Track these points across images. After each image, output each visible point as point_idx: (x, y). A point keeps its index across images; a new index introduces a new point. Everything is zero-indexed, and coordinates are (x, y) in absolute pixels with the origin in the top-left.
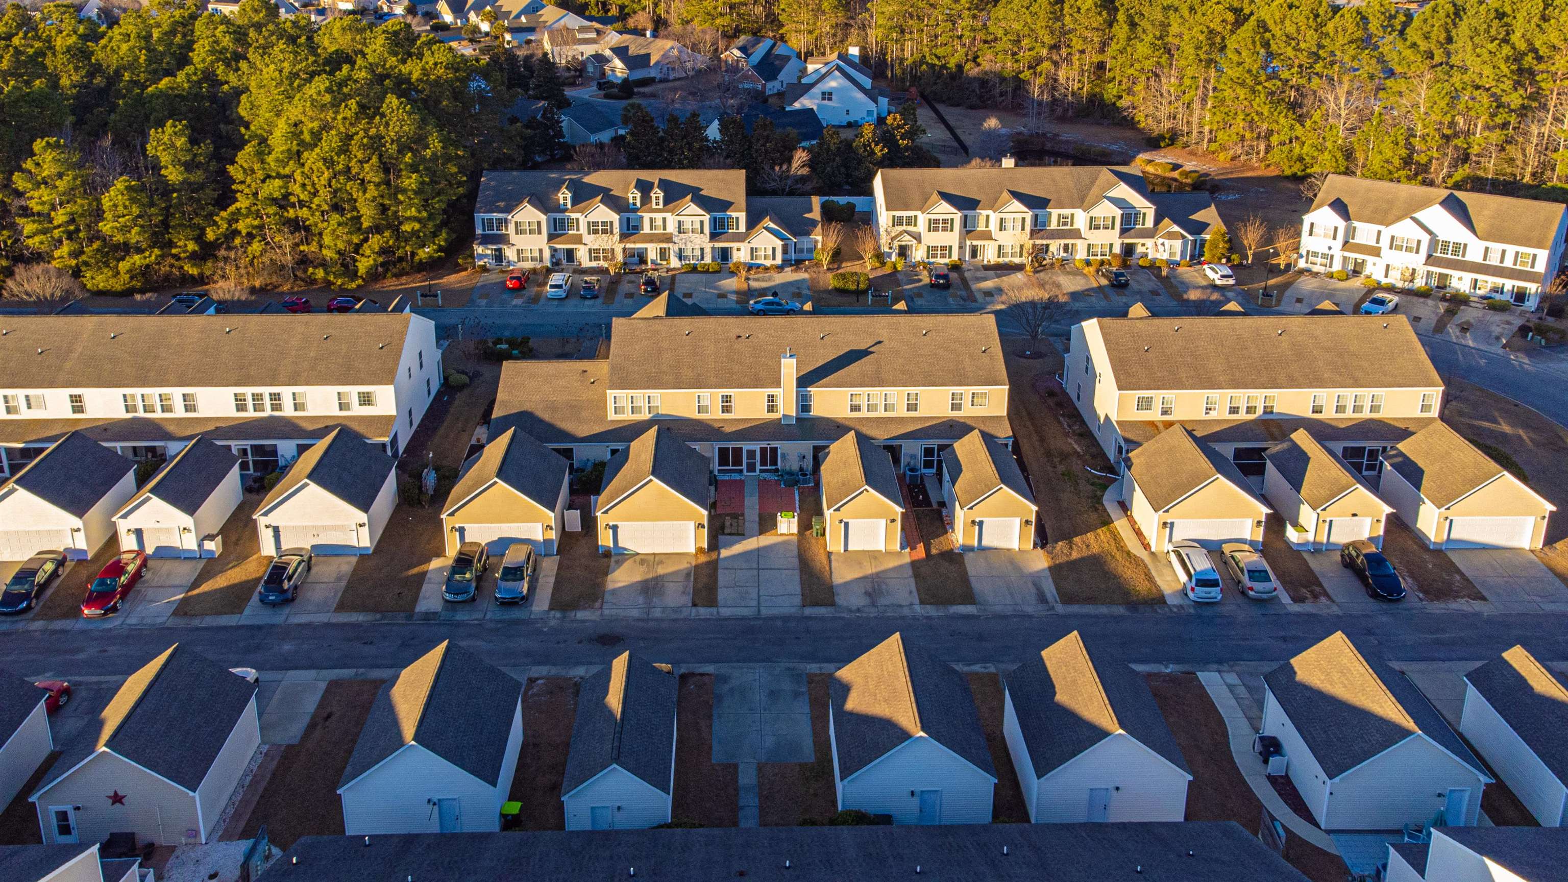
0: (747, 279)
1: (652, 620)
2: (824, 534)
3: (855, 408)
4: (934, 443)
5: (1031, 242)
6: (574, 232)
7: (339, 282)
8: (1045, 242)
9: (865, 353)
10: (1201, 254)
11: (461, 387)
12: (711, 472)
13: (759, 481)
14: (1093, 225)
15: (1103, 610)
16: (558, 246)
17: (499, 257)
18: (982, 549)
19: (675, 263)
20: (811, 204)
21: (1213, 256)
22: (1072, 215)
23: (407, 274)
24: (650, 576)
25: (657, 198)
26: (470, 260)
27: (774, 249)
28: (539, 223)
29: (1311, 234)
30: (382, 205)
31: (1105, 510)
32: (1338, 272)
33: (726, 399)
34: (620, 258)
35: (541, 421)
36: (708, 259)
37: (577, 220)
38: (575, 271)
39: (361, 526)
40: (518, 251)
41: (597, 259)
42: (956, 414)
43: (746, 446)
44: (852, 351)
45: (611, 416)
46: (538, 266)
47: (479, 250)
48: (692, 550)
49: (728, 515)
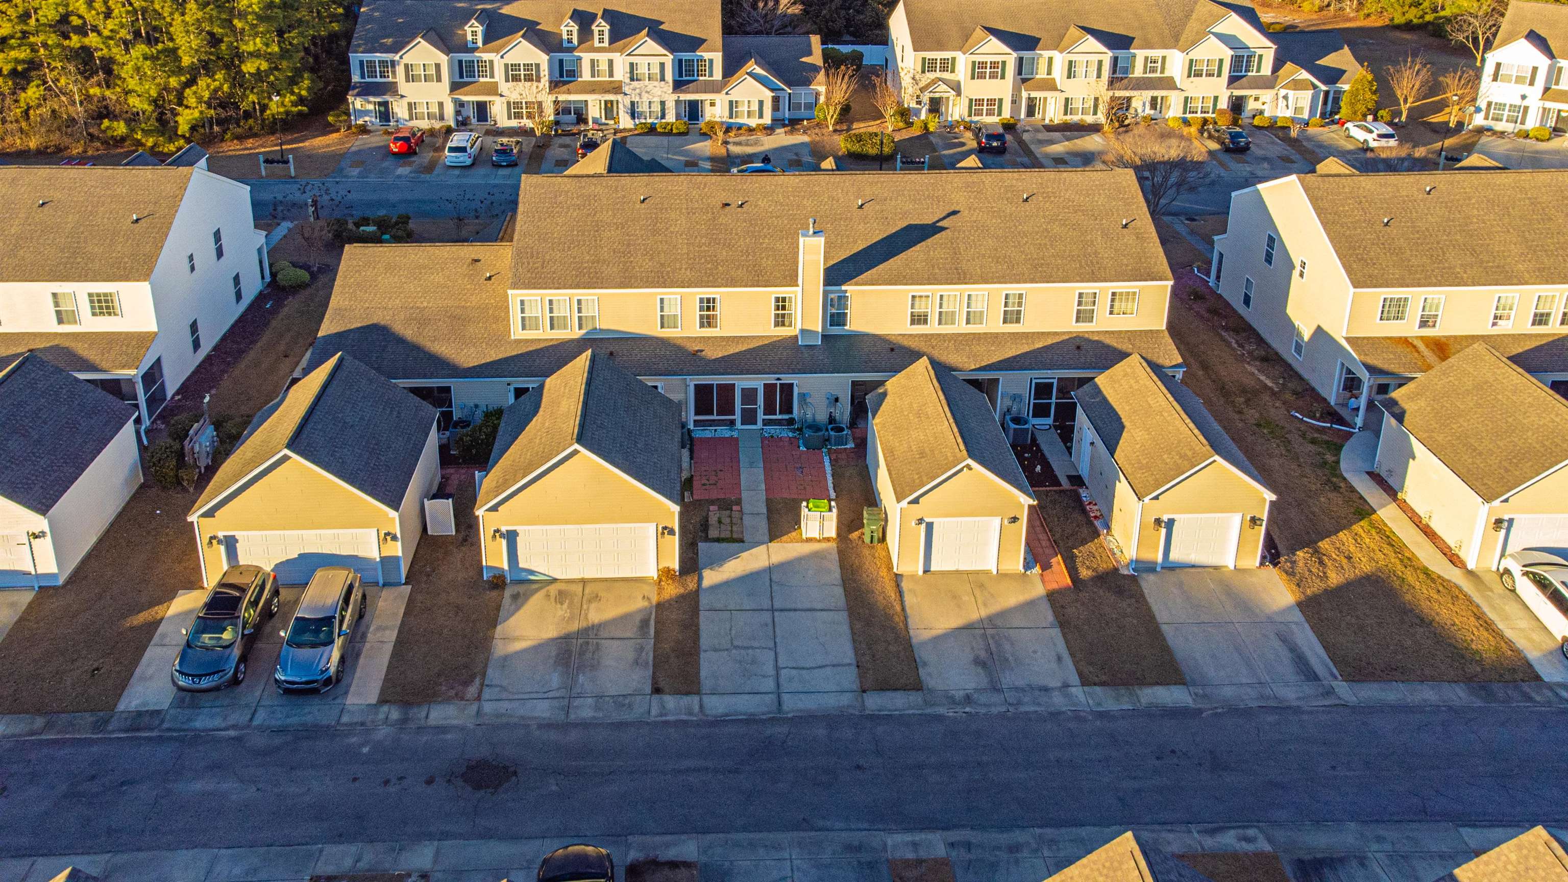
0: (726, 143)
1: (575, 725)
2: (883, 539)
3: (919, 319)
4: (1053, 376)
5: (1110, 93)
6: (488, 80)
7: (150, 142)
8: (1127, 94)
9: (932, 230)
10: (1336, 110)
11: (296, 288)
12: (683, 425)
13: (763, 439)
14: (1193, 71)
15: (1427, 694)
16: (465, 98)
17: (385, 114)
18: (1171, 567)
19: (626, 122)
20: (809, 45)
21: (1355, 113)
22: (1164, 58)
23: (255, 135)
24: (574, 627)
25: (601, 33)
26: (344, 117)
27: (761, 103)
28: (438, 66)
29: (1495, 79)
30: (211, 34)
31: (1353, 490)
32: (1537, 129)
33: (708, 304)
34: (550, 115)
35: (400, 341)
36: (671, 117)
37: (491, 62)
38: (488, 133)
39: (36, 536)
40: (410, 104)
41: (518, 116)
42: (1083, 327)
43: (742, 382)
44: (910, 228)
45: (517, 333)
46: (437, 125)
47: (357, 103)
48: (652, 573)
49: (712, 502)
